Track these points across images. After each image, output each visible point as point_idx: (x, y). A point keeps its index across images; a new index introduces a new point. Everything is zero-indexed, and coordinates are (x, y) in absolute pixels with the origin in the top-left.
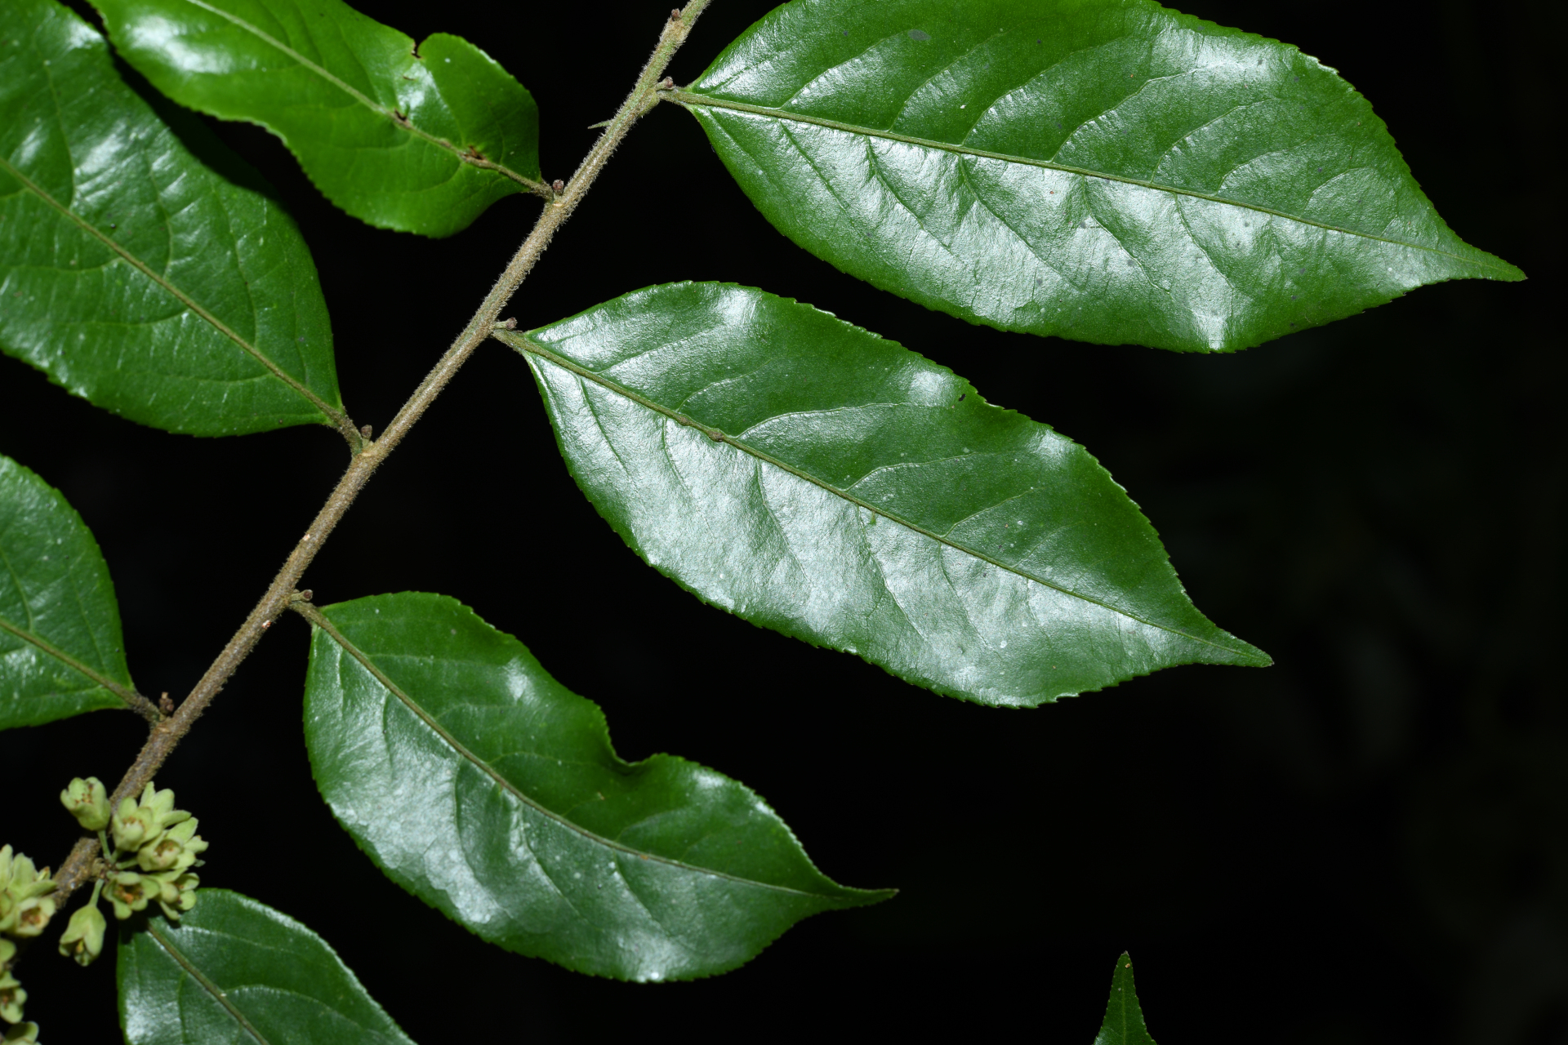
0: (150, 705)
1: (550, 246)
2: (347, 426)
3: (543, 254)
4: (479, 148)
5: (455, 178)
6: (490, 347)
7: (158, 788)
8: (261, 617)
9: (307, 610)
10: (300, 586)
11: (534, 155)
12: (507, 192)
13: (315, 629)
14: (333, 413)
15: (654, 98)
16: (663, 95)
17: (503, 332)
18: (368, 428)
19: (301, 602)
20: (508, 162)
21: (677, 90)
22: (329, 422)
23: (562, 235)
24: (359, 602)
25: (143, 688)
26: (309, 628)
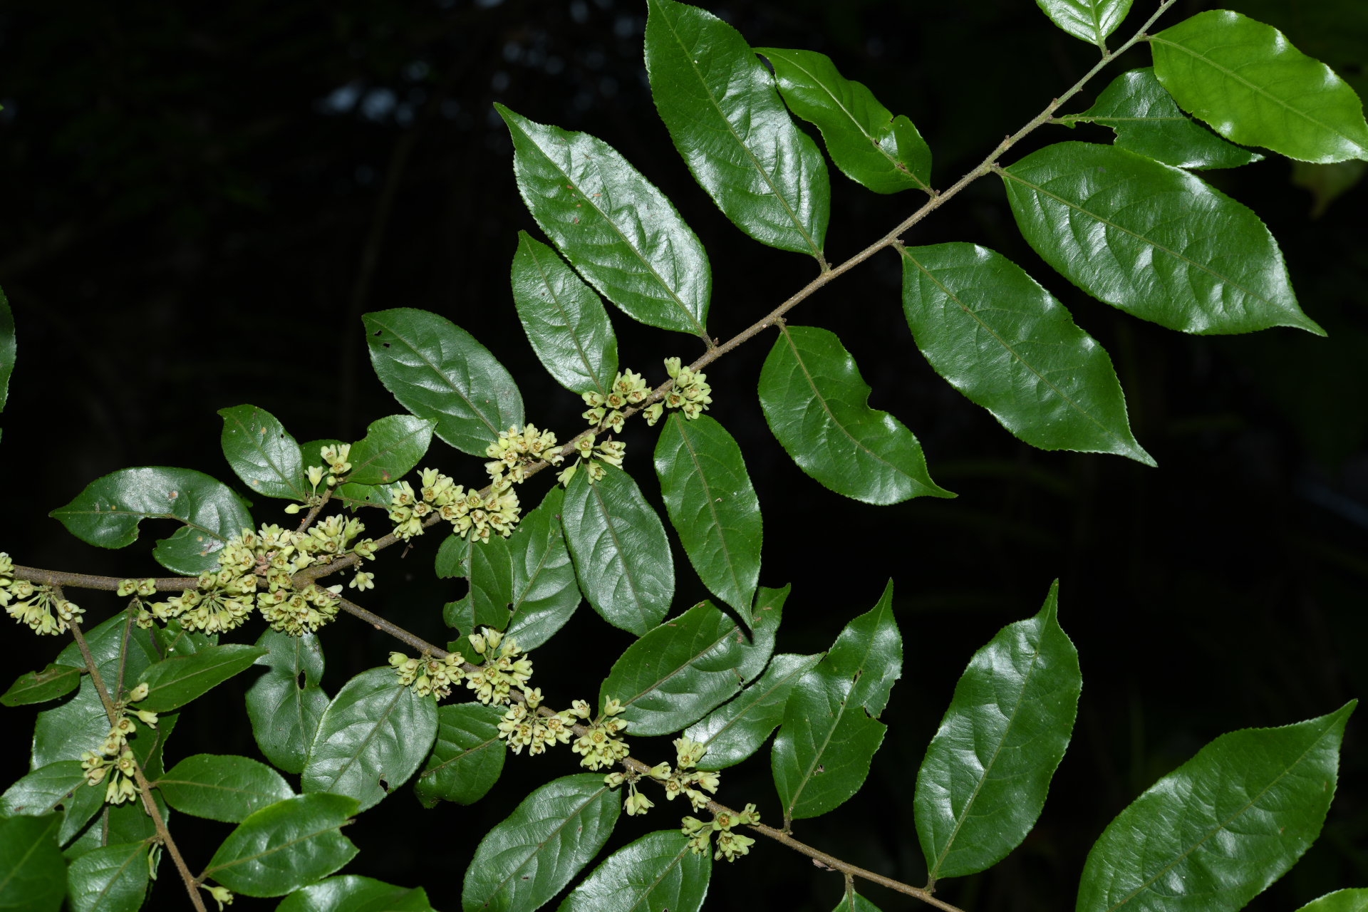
0: (710, 340)
1: (927, 216)
2: (822, 261)
3: (923, 218)
4: (904, 164)
5: (891, 172)
6: (889, 249)
7: (701, 373)
8: (763, 324)
9: (782, 326)
10: (783, 316)
11: (928, 175)
12: (912, 187)
13: (781, 333)
14: (818, 254)
15: (988, 170)
16: (994, 169)
17: (897, 244)
18: (830, 264)
19: (781, 322)
20: (916, 173)
21: (999, 168)
22: (815, 256)
23: (933, 214)
24: (801, 327)
25: (709, 332)
26: (780, 332)
